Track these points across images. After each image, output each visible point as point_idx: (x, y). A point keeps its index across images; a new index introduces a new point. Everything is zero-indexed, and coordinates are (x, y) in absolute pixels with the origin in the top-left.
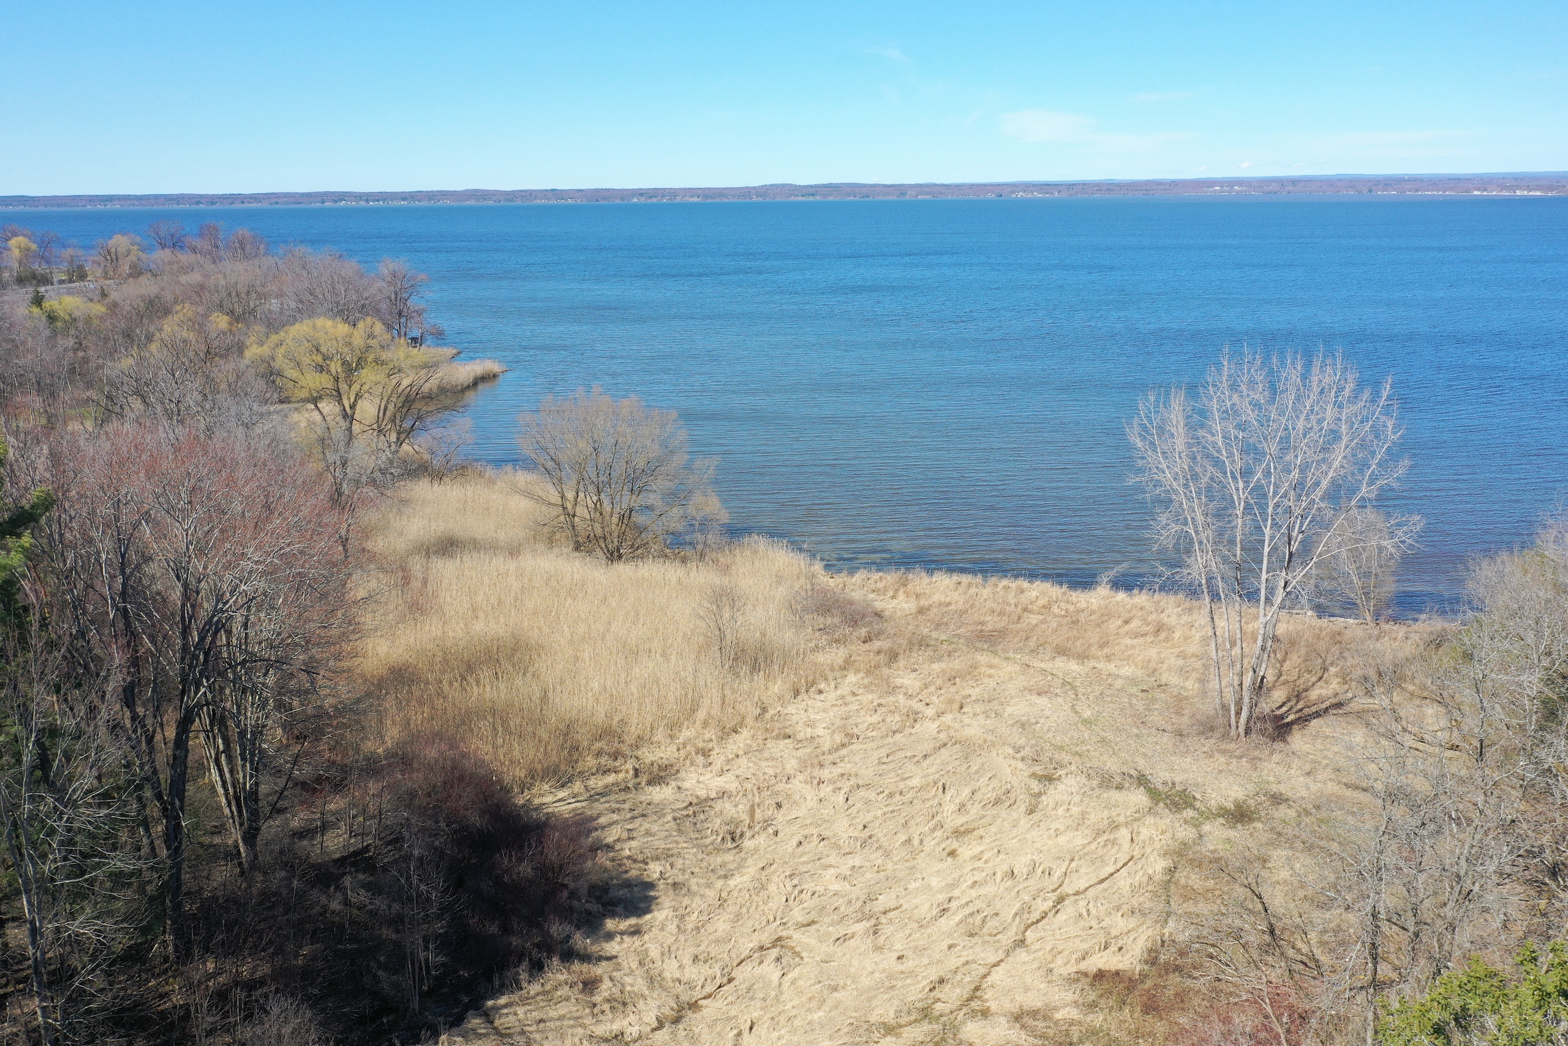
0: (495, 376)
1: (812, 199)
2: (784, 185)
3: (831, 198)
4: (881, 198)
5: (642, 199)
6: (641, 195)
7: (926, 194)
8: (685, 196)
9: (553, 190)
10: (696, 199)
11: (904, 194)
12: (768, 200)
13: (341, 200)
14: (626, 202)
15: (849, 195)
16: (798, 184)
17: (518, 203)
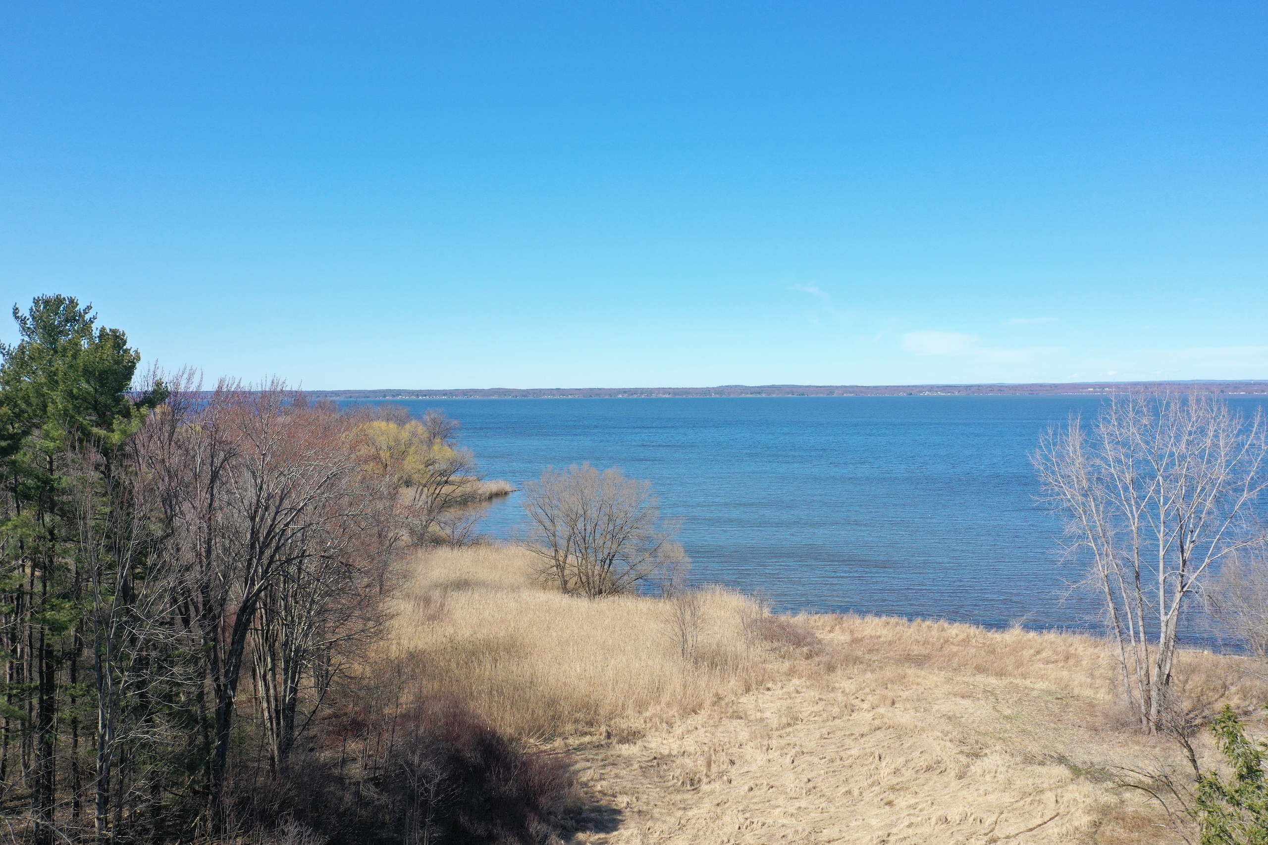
0: (506, 493)
1: (759, 396)
2: (736, 386)
3: (774, 396)
4: (814, 396)
5: (626, 396)
6: (625, 392)
7: (850, 393)
8: (659, 393)
9: (557, 389)
10: (667, 396)
11: (832, 393)
12: (724, 396)
13: (398, 395)
14: (613, 397)
15: (788, 394)
16: (747, 385)
17: (531, 398)
